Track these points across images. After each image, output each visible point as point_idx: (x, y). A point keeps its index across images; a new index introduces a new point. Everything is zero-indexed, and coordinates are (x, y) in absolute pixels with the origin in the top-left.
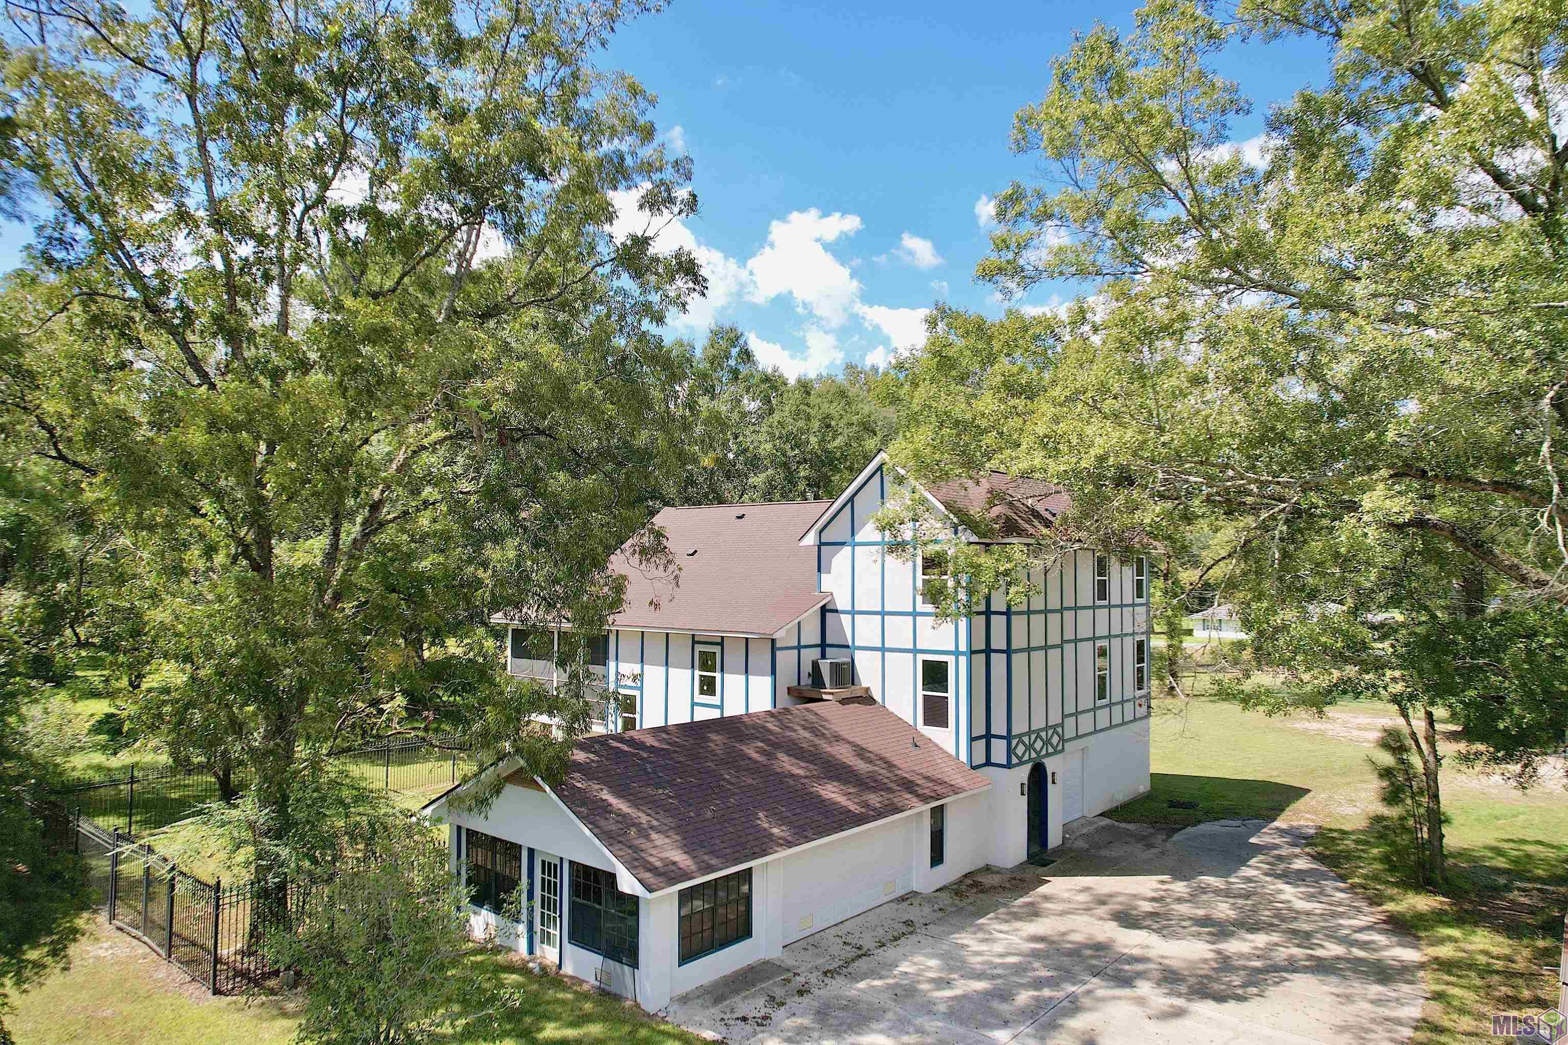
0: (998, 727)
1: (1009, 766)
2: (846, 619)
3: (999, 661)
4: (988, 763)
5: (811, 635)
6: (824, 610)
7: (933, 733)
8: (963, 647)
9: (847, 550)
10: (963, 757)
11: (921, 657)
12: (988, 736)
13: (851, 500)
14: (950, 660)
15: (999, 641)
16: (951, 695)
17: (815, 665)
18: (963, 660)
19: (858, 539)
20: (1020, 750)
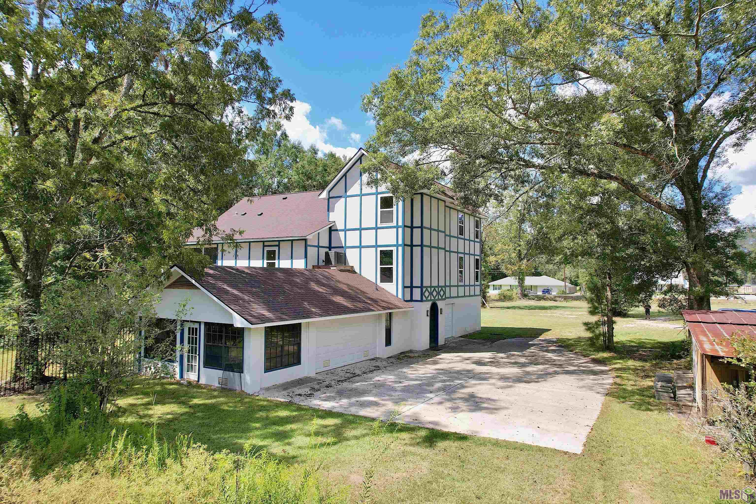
0: (417, 282)
1: (422, 301)
2: (342, 234)
3: (417, 250)
4: (411, 300)
5: (324, 242)
6: (331, 230)
7: (386, 286)
8: (400, 242)
9: (343, 200)
10: (400, 296)
11: (379, 249)
12: (412, 287)
13: (345, 175)
14: (394, 249)
15: (417, 241)
16: (394, 266)
17: (327, 254)
18: (400, 249)
19: (348, 194)
20: (427, 294)
